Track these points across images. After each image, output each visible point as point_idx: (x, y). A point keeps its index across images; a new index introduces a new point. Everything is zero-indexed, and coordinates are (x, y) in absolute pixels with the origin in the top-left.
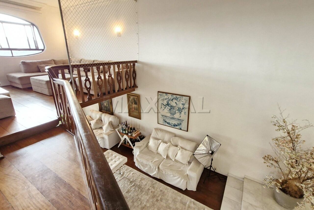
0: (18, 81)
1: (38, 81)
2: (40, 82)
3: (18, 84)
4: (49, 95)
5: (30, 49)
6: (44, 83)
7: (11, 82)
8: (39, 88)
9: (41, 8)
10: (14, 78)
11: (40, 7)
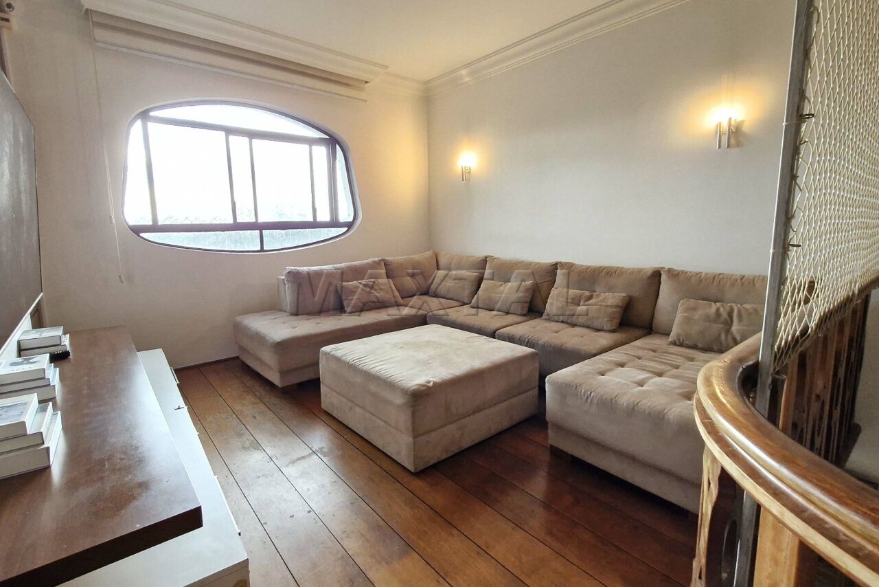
0: (269, 358)
1: (359, 380)
2: (373, 387)
3: (269, 367)
4: (411, 468)
5: (314, 225)
6: (399, 400)
7: (241, 348)
8: (358, 410)
9: (366, 82)
10: (259, 338)
11: (365, 77)
